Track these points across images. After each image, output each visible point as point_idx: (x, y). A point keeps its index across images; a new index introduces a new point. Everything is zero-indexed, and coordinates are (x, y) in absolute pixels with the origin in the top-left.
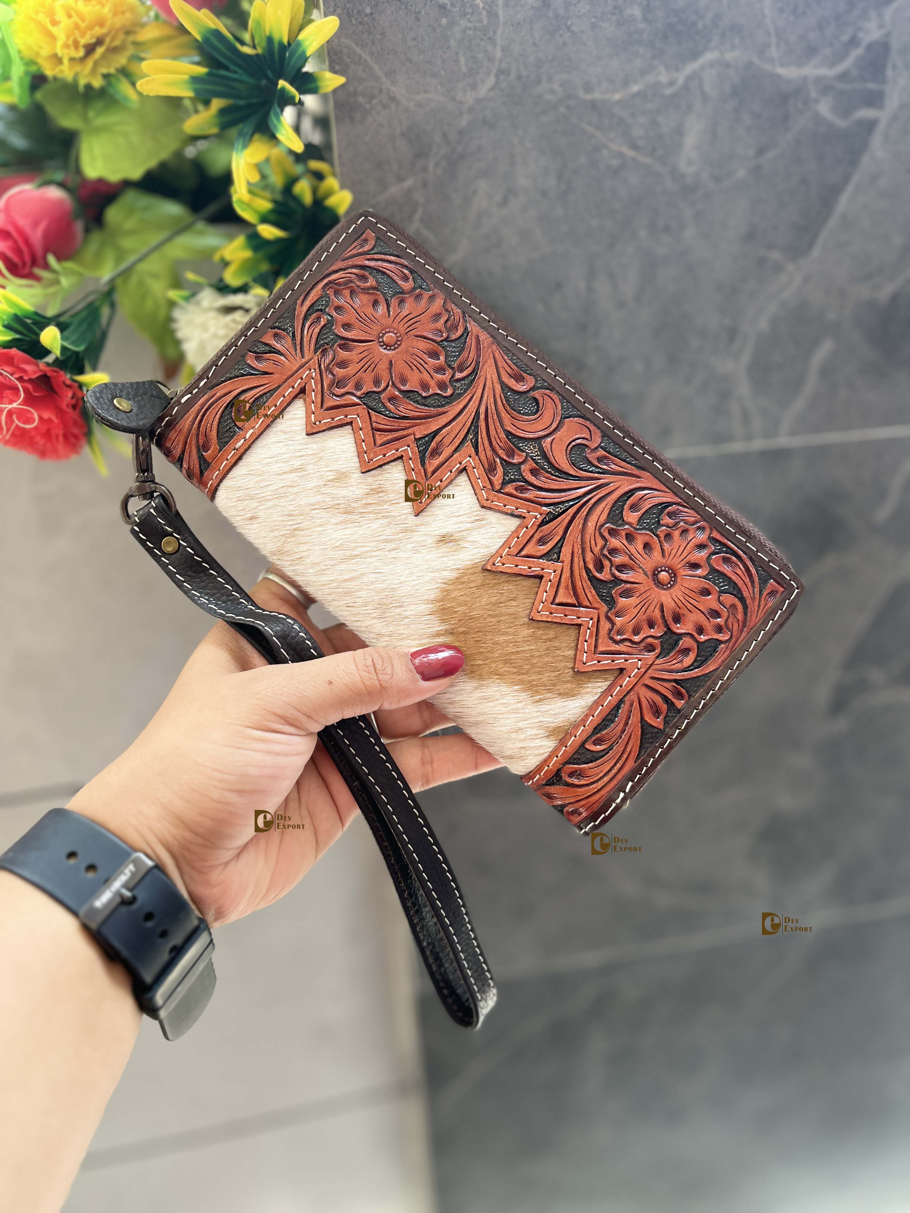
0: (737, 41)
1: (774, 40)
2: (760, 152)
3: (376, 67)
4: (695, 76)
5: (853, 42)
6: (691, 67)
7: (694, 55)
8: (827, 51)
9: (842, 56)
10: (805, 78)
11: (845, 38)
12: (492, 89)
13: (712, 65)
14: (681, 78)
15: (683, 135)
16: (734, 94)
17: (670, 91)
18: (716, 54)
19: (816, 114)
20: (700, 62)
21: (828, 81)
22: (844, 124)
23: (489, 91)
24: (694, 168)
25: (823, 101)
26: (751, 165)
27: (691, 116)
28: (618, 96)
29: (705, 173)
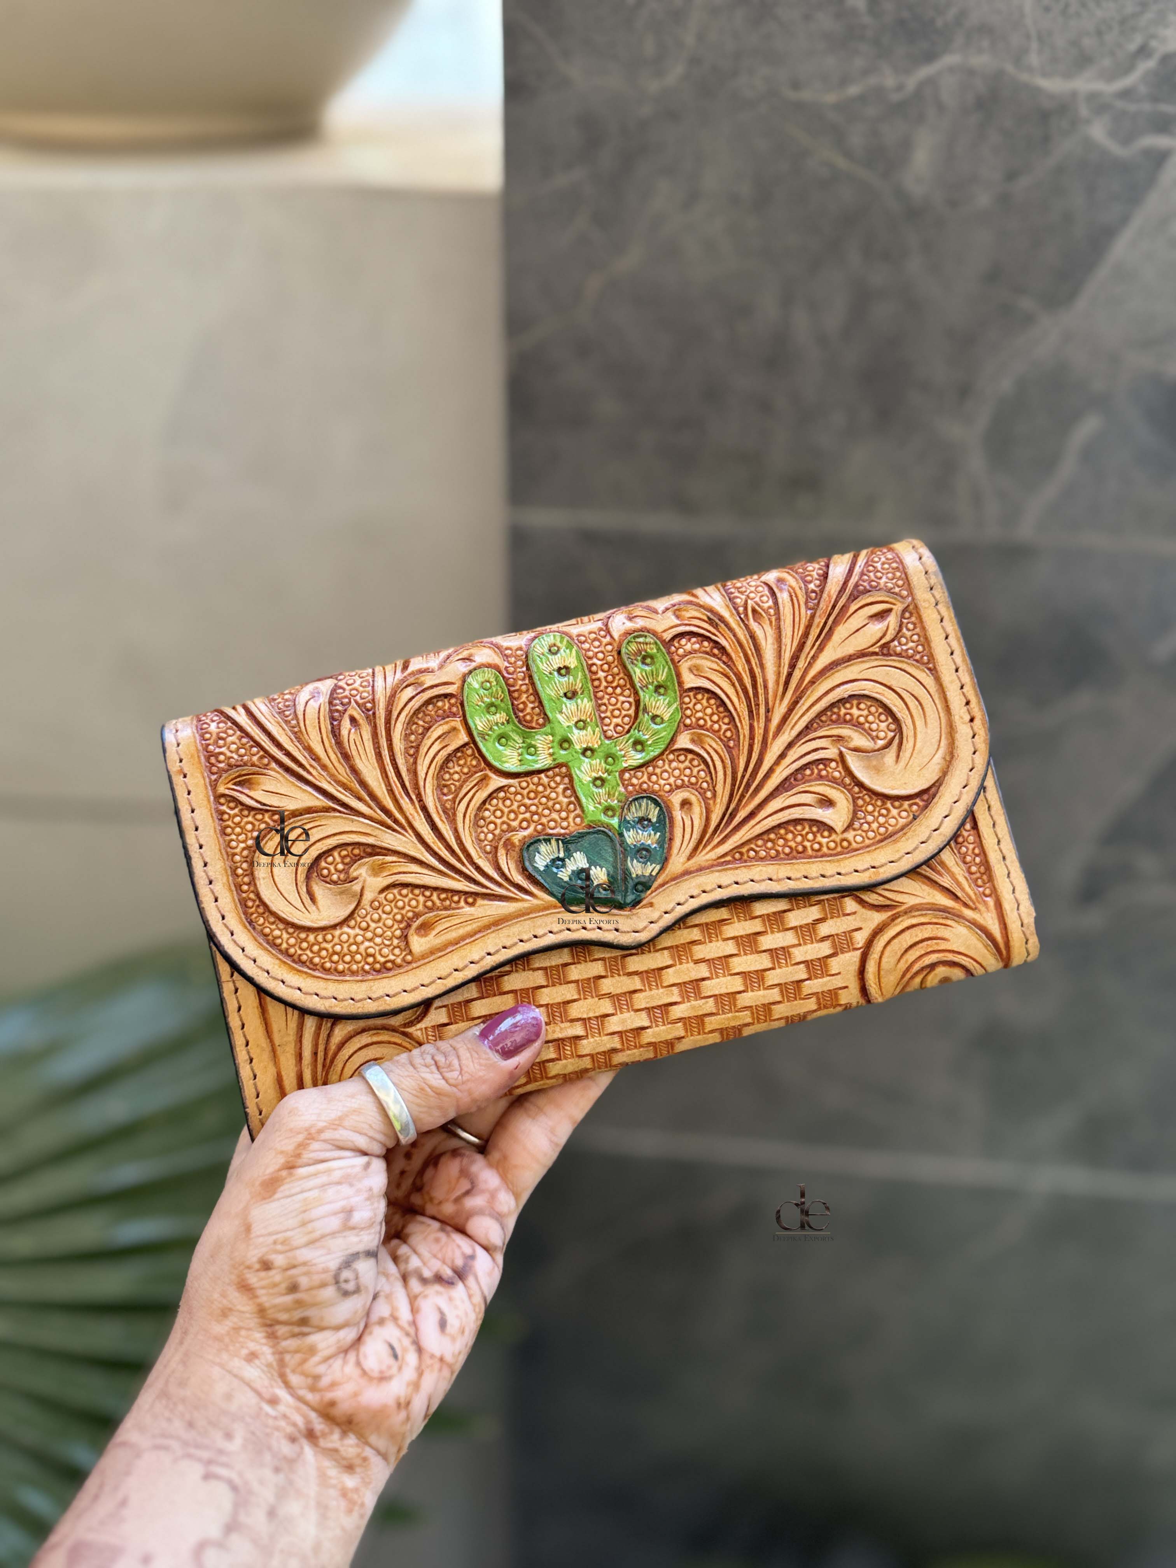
0: (985, 43)
1: (1034, 45)
2: (1011, 176)
4: (931, 81)
5: (1143, 51)
6: (925, 71)
7: (930, 57)
8: (1107, 62)
9: (1129, 68)
10: (1074, 94)
11: (1132, 47)
12: (682, 78)
13: (951, 70)
14: (911, 82)
15: (912, 148)
16: (980, 107)
17: (898, 97)
18: (958, 57)
19: (1087, 138)
20: (937, 66)
21: (1106, 98)
22: (1124, 152)
23: (676, 81)
24: (924, 189)
25: (1098, 122)
26: (997, 192)
27: (923, 127)
28: (832, 98)
29: (937, 196)
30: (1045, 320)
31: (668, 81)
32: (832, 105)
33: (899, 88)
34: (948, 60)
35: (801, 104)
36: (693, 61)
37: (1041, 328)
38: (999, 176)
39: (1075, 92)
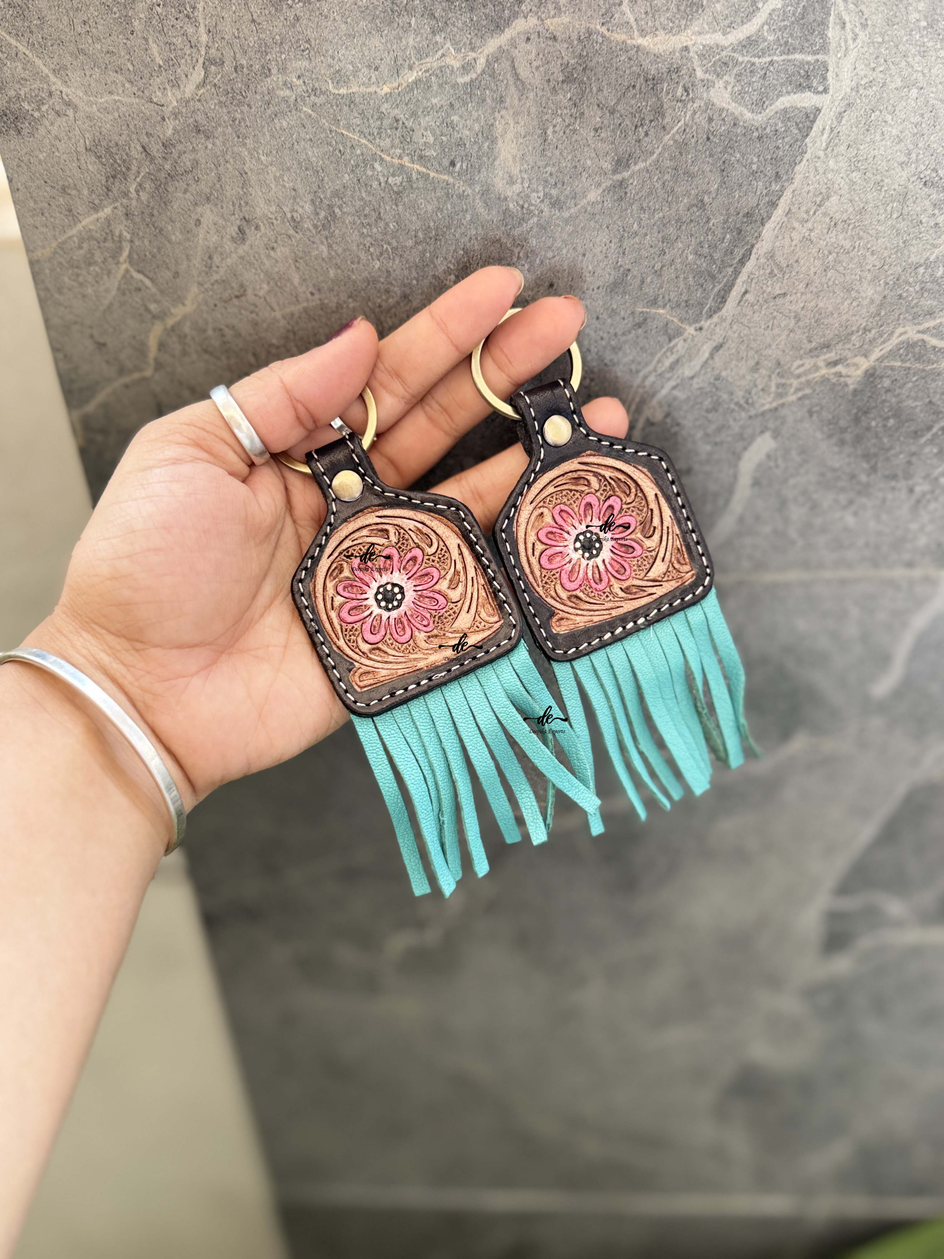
3: (39, 62)
4: (504, 54)
6: (495, 42)
7: (499, 25)
9: (749, 12)
10: (685, 51)
12: (203, 84)
14: (480, 60)
15: (494, 141)
16: (568, 79)
17: (467, 79)
18: (533, 21)
19: (709, 105)
20: (509, 33)
21: (724, 53)
22: (759, 119)
23: (198, 87)
24: (517, 188)
25: (720, 84)
26: (609, 183)
27: (503, 112)
28: (386, 89)
29: (535, 194)
30: (690, 330)
31: (189, 89)
32: (388, 97)
33: (466, 68)
34: (520, 25)
35: (351, 101)
36: (213, 62)
37: (685, 340)
38: (607, 165)
39: (686, 49)
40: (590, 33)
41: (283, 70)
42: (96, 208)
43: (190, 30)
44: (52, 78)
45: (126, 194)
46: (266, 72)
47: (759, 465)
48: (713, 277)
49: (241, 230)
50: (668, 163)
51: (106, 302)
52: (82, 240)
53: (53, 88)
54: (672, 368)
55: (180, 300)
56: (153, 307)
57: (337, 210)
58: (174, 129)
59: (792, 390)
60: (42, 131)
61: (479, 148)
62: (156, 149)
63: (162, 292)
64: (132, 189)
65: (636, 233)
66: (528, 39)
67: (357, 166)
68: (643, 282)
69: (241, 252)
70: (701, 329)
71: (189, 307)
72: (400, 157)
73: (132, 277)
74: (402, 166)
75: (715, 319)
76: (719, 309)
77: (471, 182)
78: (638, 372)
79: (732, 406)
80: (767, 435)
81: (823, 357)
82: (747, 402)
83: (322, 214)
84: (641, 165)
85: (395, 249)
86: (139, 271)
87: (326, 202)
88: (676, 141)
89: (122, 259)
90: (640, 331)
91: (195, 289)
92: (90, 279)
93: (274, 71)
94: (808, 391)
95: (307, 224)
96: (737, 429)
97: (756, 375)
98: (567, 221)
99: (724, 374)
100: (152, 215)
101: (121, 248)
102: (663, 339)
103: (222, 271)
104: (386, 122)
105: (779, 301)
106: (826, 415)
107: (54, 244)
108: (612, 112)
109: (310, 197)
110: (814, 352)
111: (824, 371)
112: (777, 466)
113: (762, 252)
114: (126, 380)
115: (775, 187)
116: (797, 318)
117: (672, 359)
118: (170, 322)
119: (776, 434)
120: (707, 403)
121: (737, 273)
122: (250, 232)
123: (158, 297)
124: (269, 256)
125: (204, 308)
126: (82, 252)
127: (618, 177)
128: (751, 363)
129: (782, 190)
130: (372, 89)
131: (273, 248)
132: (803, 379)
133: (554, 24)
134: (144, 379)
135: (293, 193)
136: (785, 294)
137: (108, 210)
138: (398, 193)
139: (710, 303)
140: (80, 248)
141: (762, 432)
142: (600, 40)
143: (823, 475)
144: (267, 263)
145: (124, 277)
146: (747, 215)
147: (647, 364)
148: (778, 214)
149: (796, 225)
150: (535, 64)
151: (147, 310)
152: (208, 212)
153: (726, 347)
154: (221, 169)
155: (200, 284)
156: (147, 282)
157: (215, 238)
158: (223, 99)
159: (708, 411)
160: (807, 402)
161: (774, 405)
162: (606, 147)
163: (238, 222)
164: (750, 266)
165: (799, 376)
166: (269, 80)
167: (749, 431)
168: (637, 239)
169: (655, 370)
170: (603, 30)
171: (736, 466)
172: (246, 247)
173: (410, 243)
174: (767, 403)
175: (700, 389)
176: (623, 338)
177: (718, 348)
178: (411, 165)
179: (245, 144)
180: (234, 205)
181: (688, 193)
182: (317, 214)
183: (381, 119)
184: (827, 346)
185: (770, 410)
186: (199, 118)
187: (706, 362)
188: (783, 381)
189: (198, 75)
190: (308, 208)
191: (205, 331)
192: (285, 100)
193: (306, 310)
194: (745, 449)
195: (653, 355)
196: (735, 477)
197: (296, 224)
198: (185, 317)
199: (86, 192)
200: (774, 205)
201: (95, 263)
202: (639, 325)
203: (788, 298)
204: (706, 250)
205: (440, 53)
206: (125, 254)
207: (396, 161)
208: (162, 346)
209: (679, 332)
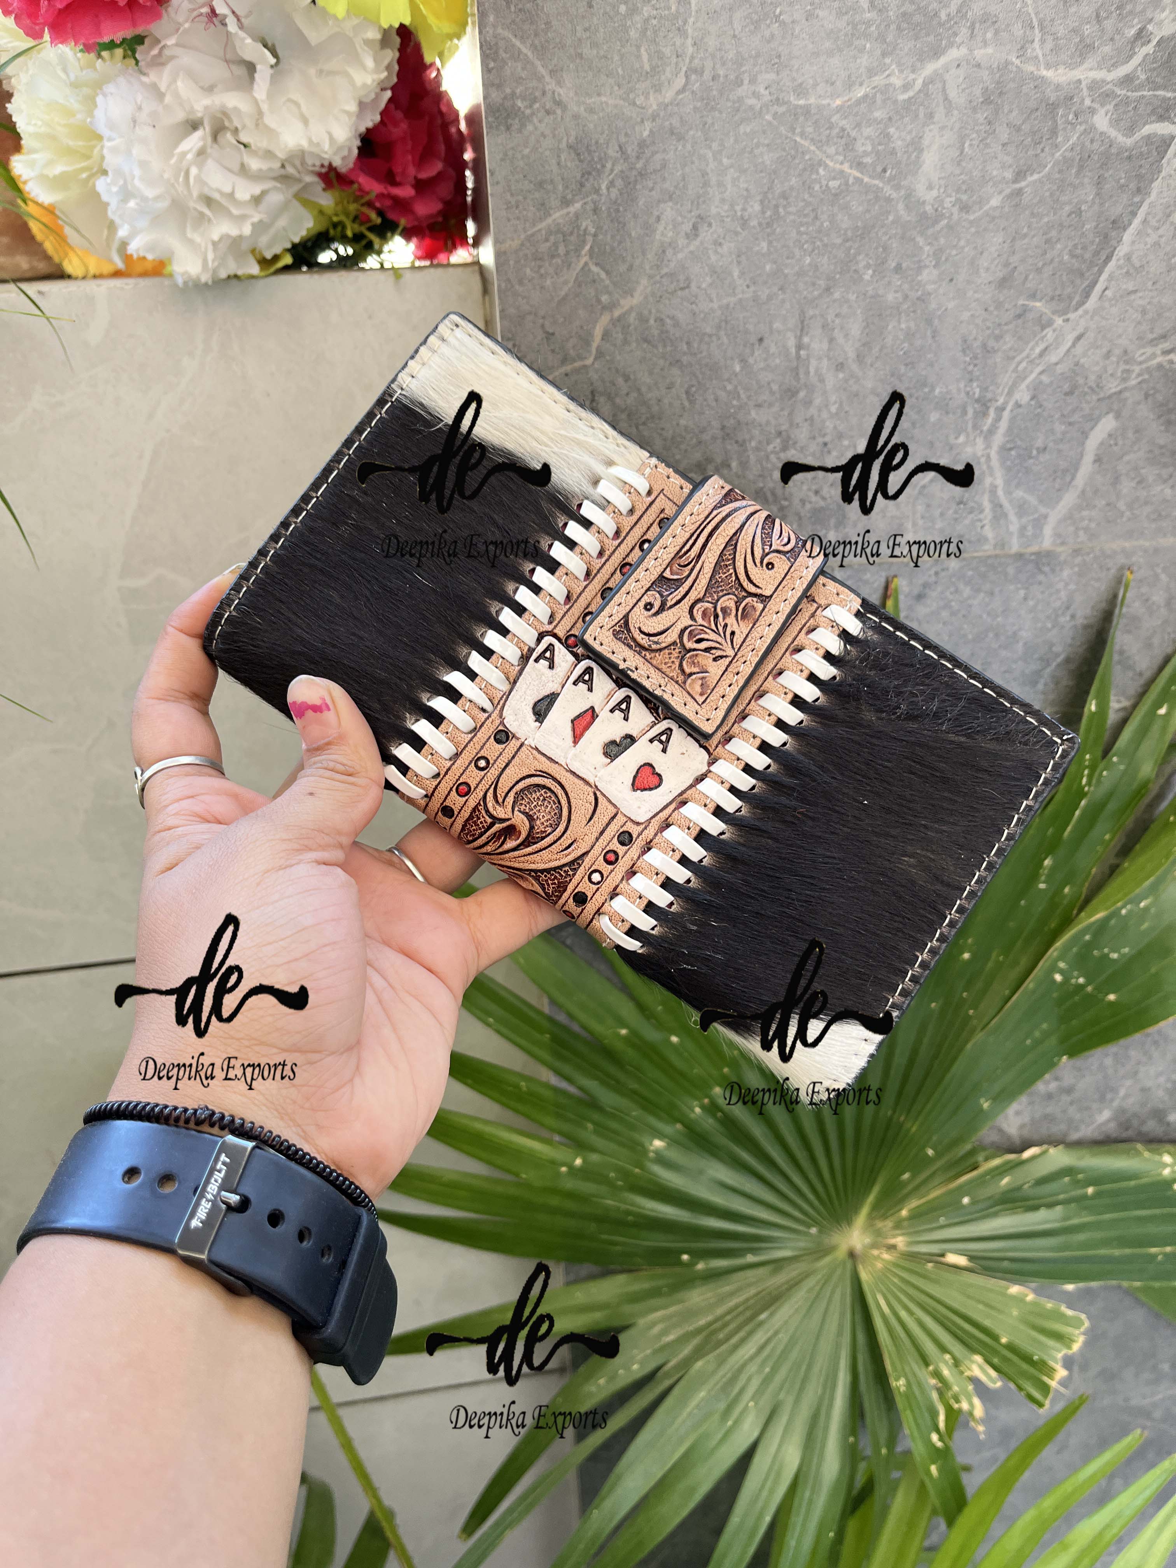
0: (990, 35)
1: (1037, 34)
2: (1020, 175)
3: (538, 64)
4: (936, 79)
5: (1141, 36)
6: (932, 67)
7: (937, 52)
8: (1107, 49)
10: (1078, 84)
11: (1130, 32)
12: (681, 91)
14: (918, 80)
15: (921, 151)
16: (987, 101)
17: (905, 96)
18: (964, 51)
19: (1093, 128)
20: (943, 60)
21: (1108, 86)
22: (1129, 142)
23: (678, 93)
24: (934, 193)
25: (1102, 112)
26: (1008, 191)
27: (932, 127)
28: (838, 102)
29: (948, 199)
30: (1059, 321)
31: (669, 94)
32: (839, 109)
33: (906, 87)
34: (954, 53)
35: (807, 111)
36: (695, 71)
37: (1054, 331)
38: (1009, 175)
39: (1079, 81)
40: (1007, 63)
41: (753, 81)
42: (566, 202)
43: (678, 41)
44: (547, 78)
45: (597, 191)
46: (739, 82)
47: (1102, 444)
48: (1082, 275)
49: (695, 227)
50: (1057, 176)
51: (563, 293)
52: (550, 232)
53: (548, 88)
54: (1041, 355)
55: (630, 293)
56: (604, 298)
57: (781, 210)
58: (651, 131)
59: (1134, 376)
60: (530, 128)
61: (909, 158)
62: (631, 150)
63: (615, 284)
64: (604, 187)
65: (1025, 235)
66: (958, 65)
67: (805, 169)
68: (1026, 278)
69: (692, 248)
70: (1068, 320)
71: (636, 299)
72: (842, 163)
73: (589, 270)
74: (842, 172)
75: (1080, 311)
76: (1084, 303)
77: (898, 187)
78: (1014, 358)
79: (1086, 389)
80: (1111, 416)
81: (1161, 346)
82: (1098, 386)
83: (768, 213)
84: (1036, 177)
85: (826, 245)
86: (597, 264)
87: (774, 202)
88: (1064, 157)
89: (583, 252)
90: (1020, 321)
91: (644, 281)
92: (551, 270)
93: (746, 82)
94: (1146, 376)
95: (754, 223)
96: (1087, 411)
97: (1107, 362)
98: (971, 223)
99: (1082, 361)
100: (618, 211)
101: (584, 242)
102: (1037, 328)
103: (672, 265)
104: (835, 131)
105: (1133, 297)
106: (1160, 398)
107: (523, 236)
108: (1018, 130)
109: (759, 198)
110: (1153, 342)
111: (1159, 359)
112: (1116, 444)
113: (1121, 254)
114: (568, 368)
115: (1137, 199)
116: (1144, 312)
117: (1042, 346)
118: (617, 313)
119: (1118, 416)
120: (1066, 387)
121: (1100, 272)
122: (703, 229)
123: (611, 288)
124: (716, 252)
125: (651, 299)
126: (548, 244)
127: (1017, 186)
128: (1104, 350)
129: (1142, 202)
130: (825, 102)
131: (720, 244)
132: (1144, 366)
133: (980, 54)
134: (585, 366)
135: (745, 193)
136: (1135, 291)
137: (578, 205)
138: (836, 195)
139: (1077, 298)
140: (547, 240)
141: (1107, 413)
142: (1015, 69)
143: (1151, 451)
144: (714, 258)
145: (582, 269)
146: (1114, 222)
147: (1022, 351)
148: (1137, 222)
149: (1150, 231)
150: (964, 86)
151: (599, 301)
152: (669, 209)
153: (1086, 336)
154: (687, 170)
155: (650, 277)
156: (603, 275)
157: (670, 234)
158: (699, 104)
159: (1066, 394)
160: (1144, 386)
161: (1119, 388)
162: (1009, 160)
163: (693, 220)
164: (1112, 264)
165: (1141, 363)
166: (740, 89)
167: (1097, 412)
168: (1026, 241)
169: (1028, 357)
170: (1017, 62)
171: (1083, 444)
172: (697, 243)
173: (838, 241)
174: (1113, 386)
175: (1062, 374)
176: (1006, 328)
177: (1079, 338)
178: (849, 171)
179: (710, 148)
180: (692, 203)
181: (1070, 202)
182: (763, 212)
183: (830, 128)
184: (1164, 337)
185: (1115, 393)
186: (674, 122)
187: (1068, 351)
188: (1127, 367)
189: (680, 81)
190: (757, 207)
191: (647, 321)
192: (751, 108)
193: (740, 300)
194: (1092, 428)
195: (1027, 343)
196: (1082, 455)
197: (744, 223)
198: (632, 308)
199: (560, 187)
200: (1134, 214)
201: (559, 255)
202: (1019, 316)
203: (1140, 294)
204: (1079, 251)
205: (887, 73)
206: (587, 248)
207: (838, 166)
208: (606, 335)
209: (1050, 323)
